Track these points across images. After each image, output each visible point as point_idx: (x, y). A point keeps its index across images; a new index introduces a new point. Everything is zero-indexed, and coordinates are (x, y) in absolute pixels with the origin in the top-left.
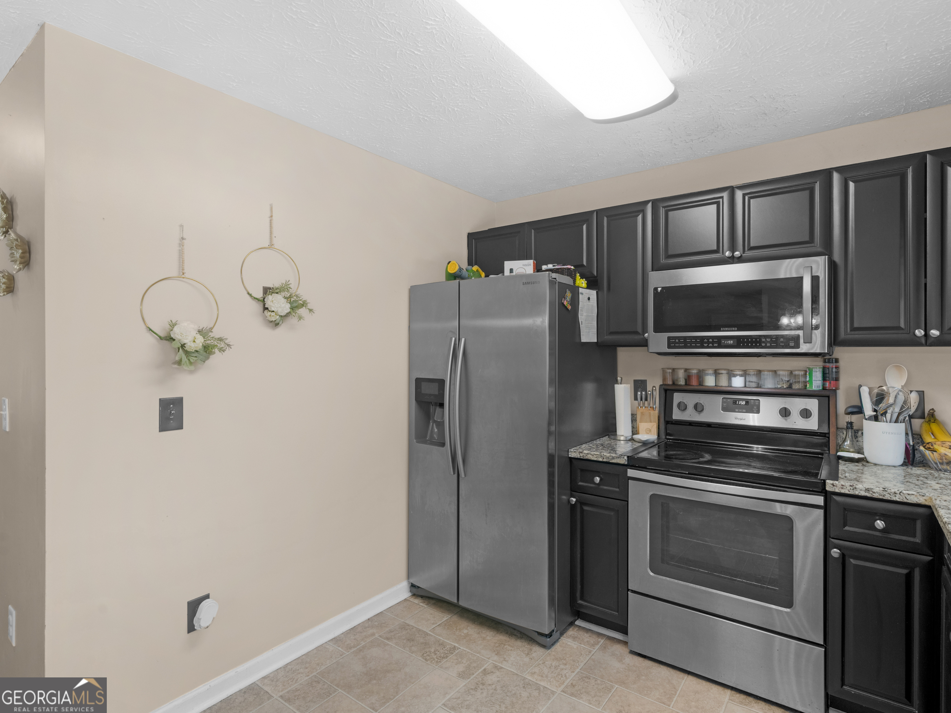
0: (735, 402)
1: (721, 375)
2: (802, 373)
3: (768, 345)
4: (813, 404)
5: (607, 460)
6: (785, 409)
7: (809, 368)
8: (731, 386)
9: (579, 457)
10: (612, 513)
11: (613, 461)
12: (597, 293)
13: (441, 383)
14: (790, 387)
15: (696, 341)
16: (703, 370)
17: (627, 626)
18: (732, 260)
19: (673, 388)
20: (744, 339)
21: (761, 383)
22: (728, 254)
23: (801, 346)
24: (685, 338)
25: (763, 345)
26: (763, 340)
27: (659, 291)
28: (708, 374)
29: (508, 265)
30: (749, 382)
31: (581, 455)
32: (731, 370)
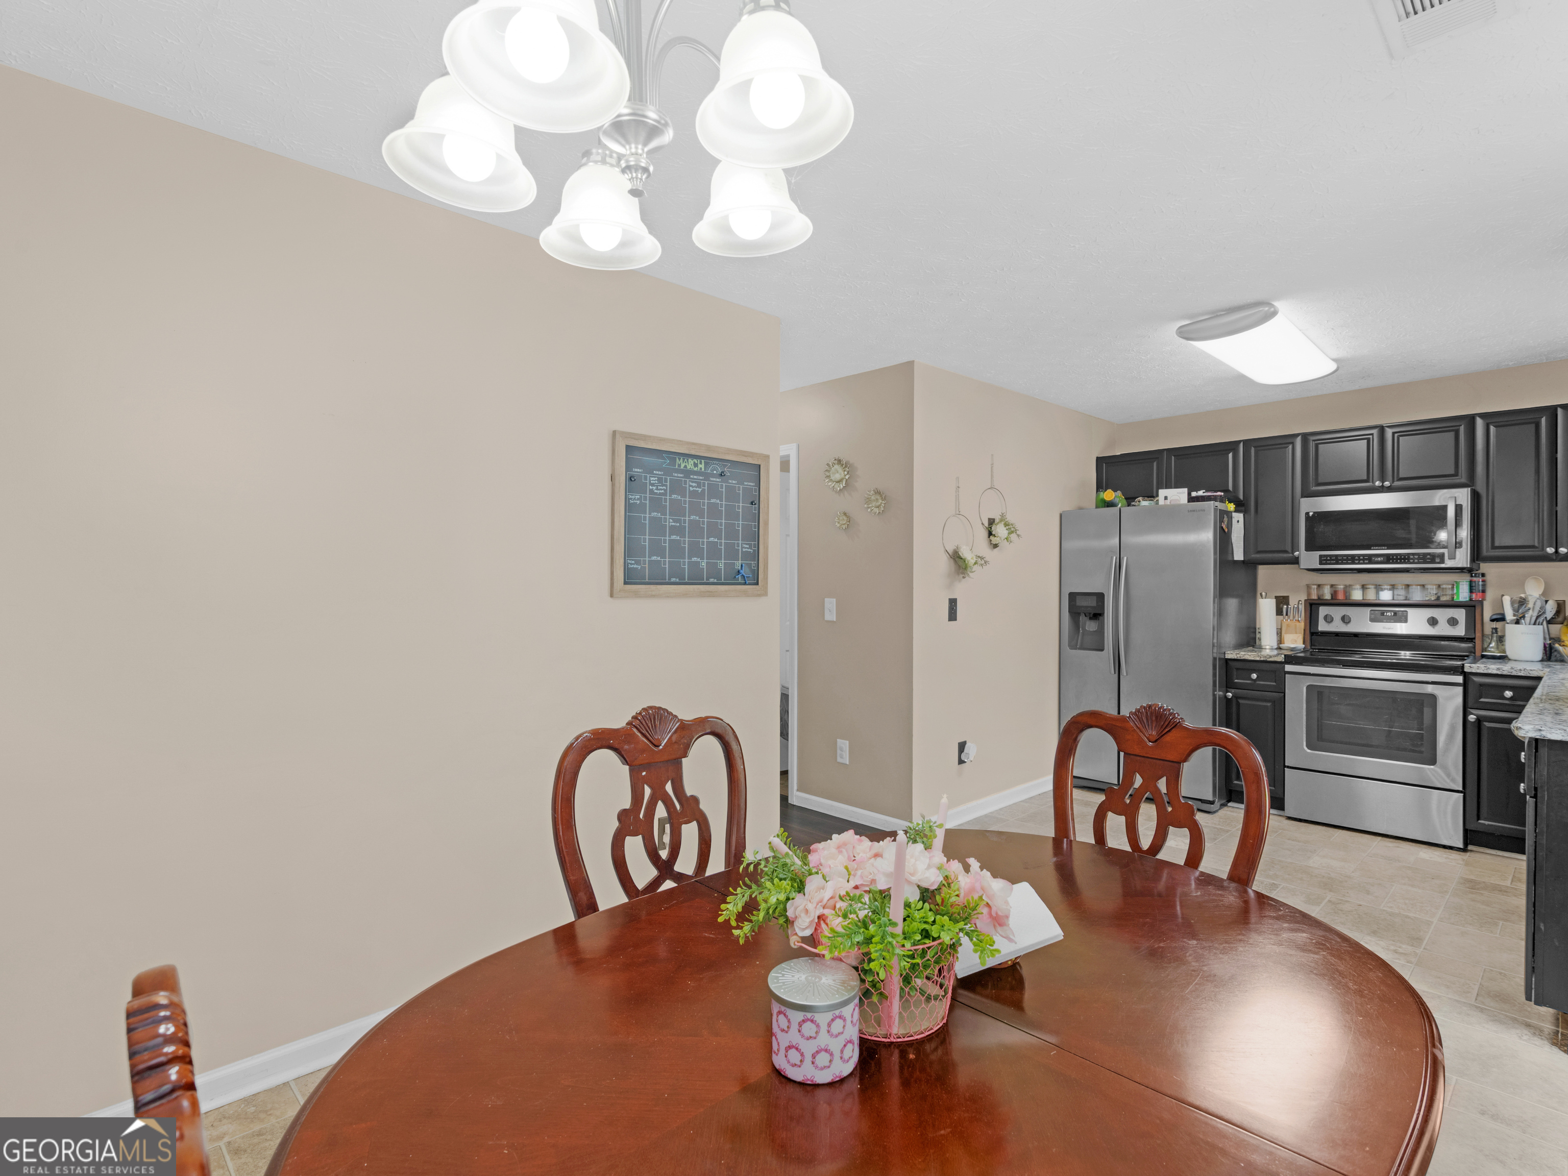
0: (1382, 613)
1: (1368, 590)
2: (1450, 586)
3: (1416, 561)
4: (1460, 614)
5: (1264, 659)
6: (1433, 618)
7: (1456, 582)
8: (1379, 600)
9: (1236, 658)
10: (1269, 704)
11: (1271, 659)
12: (1244, 515)
13: (1100, 597)
14: (1438, 598)
15: (1347, 558)
16: (1350, 586)
17: (1283, 797)
18: (1382, 490)
19: (1320, 602)
20: (1393, 556)
21: (1409, 596)
22: (1378, 483)
23: (1446, 562)
24: (1337, 556)
25: (1412, 561)
26: (1412, 557)
27: (1311, 516)
28: (1355, 589)
29: (1162, 493)
30: (1398, 595)
31: (1238, 656)
32: (1379, 585)
